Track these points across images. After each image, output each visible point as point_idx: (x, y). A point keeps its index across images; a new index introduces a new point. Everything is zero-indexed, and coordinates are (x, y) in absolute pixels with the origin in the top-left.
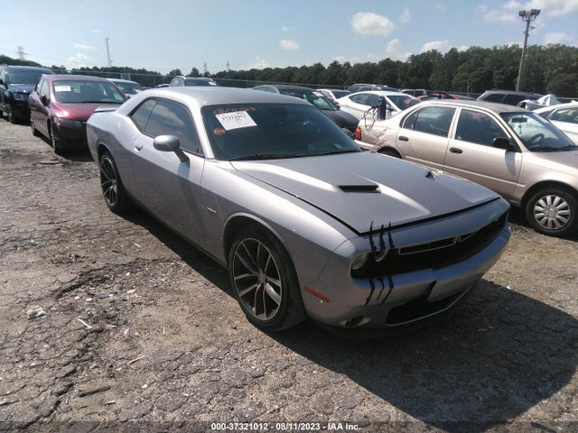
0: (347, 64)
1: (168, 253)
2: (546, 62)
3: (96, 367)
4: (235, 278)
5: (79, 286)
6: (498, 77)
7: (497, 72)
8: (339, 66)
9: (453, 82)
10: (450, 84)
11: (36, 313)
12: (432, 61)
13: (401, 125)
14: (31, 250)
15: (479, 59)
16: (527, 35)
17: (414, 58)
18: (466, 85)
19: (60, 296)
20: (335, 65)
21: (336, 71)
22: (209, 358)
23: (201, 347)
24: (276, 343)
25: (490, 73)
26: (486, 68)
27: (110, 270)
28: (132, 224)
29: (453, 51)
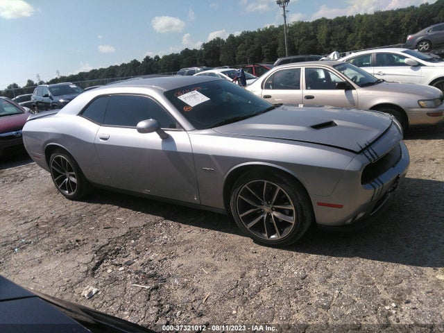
0: (157, 57)
1: (150, 218)
2: (294, 35)
3: (181, 313)
4: (241, 216)
5: (102, 262)
6: (265, 50)
7: (264, 46)
8: (151, 59)
9: (237, 59)
10: (235, 60)
11: (91, 292)
12: (218, 45)
13: (262, 88)
14: (29, 248)
15: (250, 40)
16: (285, 17)
17: (205, 45)
18: (246, 59)
19: (93, 275)
20: (147, 59)
21: (149, 63)
22: (259, 278)
23: (245, 273)
24: (294, 253)
25: (260, 48)
26: (257, 45)
27: (116, 243)
28: (98, 205)
29: (231, 37)
